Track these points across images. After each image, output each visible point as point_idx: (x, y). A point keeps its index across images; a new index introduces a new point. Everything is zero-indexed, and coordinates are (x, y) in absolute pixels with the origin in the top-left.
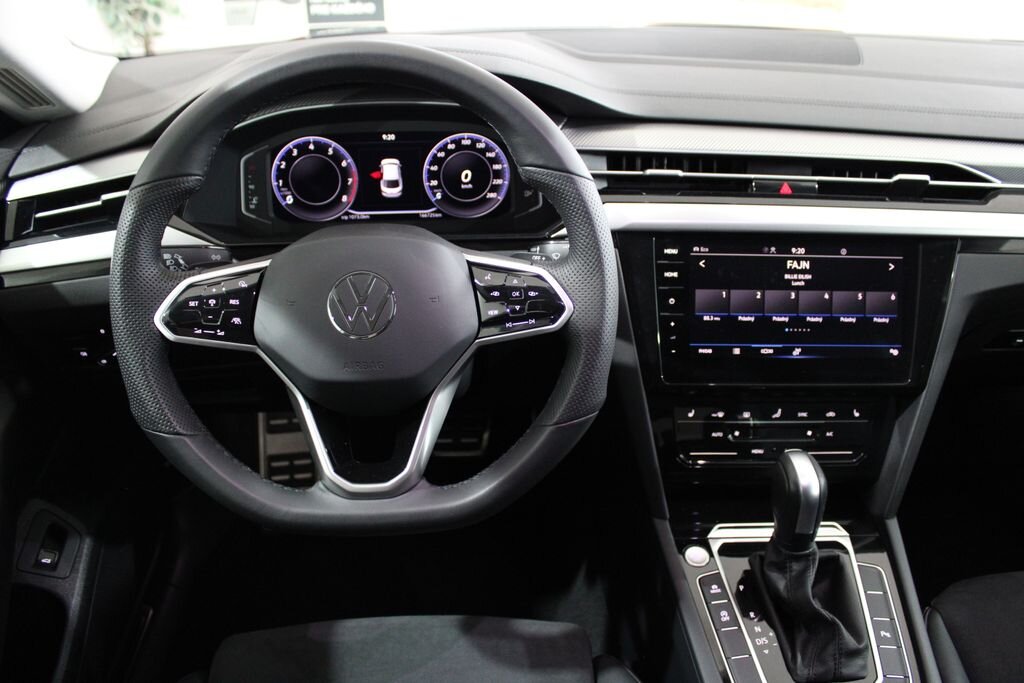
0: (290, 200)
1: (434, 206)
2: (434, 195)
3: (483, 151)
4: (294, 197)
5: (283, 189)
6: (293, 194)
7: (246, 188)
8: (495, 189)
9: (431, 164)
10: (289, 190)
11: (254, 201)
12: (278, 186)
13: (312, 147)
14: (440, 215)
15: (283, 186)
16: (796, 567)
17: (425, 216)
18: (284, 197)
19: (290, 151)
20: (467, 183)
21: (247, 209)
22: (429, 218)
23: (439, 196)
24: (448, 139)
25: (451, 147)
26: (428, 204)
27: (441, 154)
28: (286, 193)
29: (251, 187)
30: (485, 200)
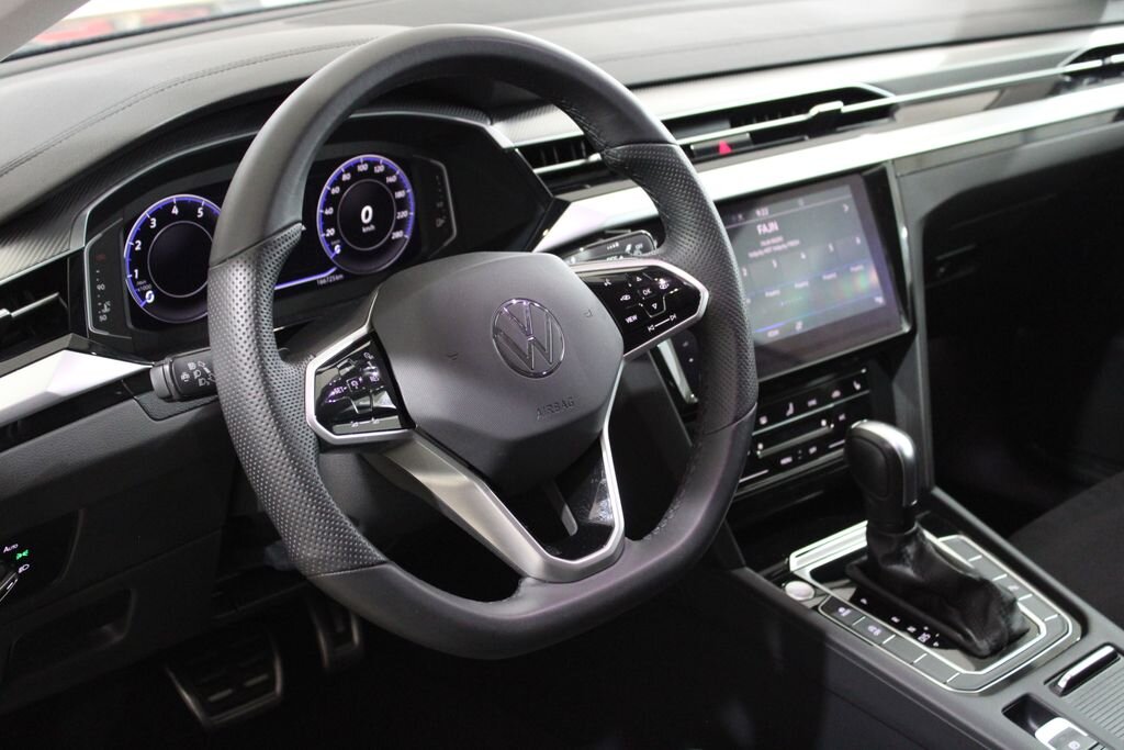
0: (150, 297)
1: (334, 265)
2: (332, 248)
3: (382, 176)
4: (157, 293)
5: (140, 283)
6: (154, 289)
7: (94, 291)
8: (401, 225)
9: (325, 206)
10: (149, 282)
11: (106, 310)
12: (133, 278)
13: (175, 211)
14: (341, 276)
15: (140, 278)
16: (910, 549)
17: (323, 282)
18: (142, 295)
19: (147, 222)
20: (368, 225)
21: (97, 324)
22: (328, 284)
23: (337, 249)
24: (341, 168)
25: (346, 177)
26: (325, 264)
27: (336, 190)
28: (145, 288)
29: (101, 287)
30: (392, 243)
